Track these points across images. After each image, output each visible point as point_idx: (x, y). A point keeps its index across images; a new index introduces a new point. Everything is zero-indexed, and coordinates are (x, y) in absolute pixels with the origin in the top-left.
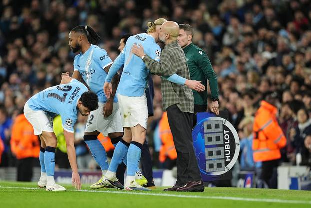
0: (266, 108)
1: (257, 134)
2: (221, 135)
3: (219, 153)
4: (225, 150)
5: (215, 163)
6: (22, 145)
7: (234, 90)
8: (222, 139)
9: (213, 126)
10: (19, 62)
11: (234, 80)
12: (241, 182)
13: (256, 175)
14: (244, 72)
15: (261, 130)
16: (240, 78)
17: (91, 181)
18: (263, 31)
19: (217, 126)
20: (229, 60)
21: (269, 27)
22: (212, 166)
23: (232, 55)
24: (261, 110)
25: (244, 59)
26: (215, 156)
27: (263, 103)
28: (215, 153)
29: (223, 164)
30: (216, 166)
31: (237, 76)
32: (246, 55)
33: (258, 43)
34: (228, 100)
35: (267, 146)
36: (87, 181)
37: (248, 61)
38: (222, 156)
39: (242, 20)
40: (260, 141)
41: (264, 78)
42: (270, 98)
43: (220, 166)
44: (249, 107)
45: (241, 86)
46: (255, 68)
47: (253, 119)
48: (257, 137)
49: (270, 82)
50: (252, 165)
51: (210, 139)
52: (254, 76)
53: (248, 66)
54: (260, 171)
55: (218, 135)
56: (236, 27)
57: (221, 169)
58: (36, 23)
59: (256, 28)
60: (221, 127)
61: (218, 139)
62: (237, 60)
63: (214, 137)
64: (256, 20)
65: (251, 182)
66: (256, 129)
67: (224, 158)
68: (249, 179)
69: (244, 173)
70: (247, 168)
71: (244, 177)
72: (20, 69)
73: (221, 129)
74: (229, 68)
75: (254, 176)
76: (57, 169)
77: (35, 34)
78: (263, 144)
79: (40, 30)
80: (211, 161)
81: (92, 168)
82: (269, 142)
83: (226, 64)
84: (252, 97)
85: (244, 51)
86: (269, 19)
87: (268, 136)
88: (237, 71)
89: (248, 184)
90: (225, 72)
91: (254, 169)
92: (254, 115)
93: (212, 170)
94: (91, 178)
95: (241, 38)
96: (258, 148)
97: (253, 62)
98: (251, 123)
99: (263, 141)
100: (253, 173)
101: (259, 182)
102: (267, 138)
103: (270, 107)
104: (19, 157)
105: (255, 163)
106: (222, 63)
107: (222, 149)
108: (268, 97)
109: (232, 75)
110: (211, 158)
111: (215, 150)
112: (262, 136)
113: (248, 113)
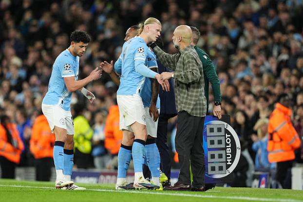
0: (280, 110)
1: (271, 135)
2: (223, 138)
3: (220, 156)
4: (226, 153)
5: (217, 166)
6: (40, 145)
7: (249, 92)
8: (223, 142)
9: (215, 130)
10: (39, 65)
11: (249, 83)
12: (256, 182)
13: (270, 175)
14: (260, 75)
15: (275, 132)
16: (255, 80)
17: (108, 180)
18: (277, 35)
19: (219, 130)
20: (244, 62)
21: (284, 31)
22: (213, 169)
23: (247, 58)
24: (276, 111)
25: (258, 62)
26: (217, 159)
27: (278, 105)
28: (216, 156)
29: (224, 167)
30: (217, 168)
31: (252, 78)
32: (261, 58)
33: (272, 47)
34: (244, 102)
35: (281, 147)
36: (104, 180)
37: (263, 64)
38: (223, 159)
39: (257, 24)
40: (275, 142)
41: (278, 81)
42: (284, 101)
43: (221, 168)
44: (264, 109)
45: (256, 89)
46: (269, 71)
47: (267, 121)
48: (271, 139)
49: (284, 85)
50: (266, 166)
51: (212, 142)
52: (269, 79)
53: (262, 69)
54: (274, 172)
55: (220, 138)
56: (251, 31)
57: (222, 172)
58: (55, 27)
59: (271, 32)
60: (223, 130)
61: (220, 142)
62: (251, 63)
63: (216, 140)
64: (270, 24)
65: (265, 182)
66: (270, 131)
67: (225, 161)
68: (263, 179)
69: (258, 173)
70: (261, 168)
71: (259, 177)
72: (39, 71)
73: (223, 133)
74: (244, 71)
75: (268, 177)
76: (75, 169)
77: (54, 37)
78: (278, 145)
79: (60, 34)
80: (213, 164)
81: (109, 168)
82: (283, 143)
83: (242, 67)
84: (267, 100)
85: (259, 54)
86: (284, 23)
87: (282, 137)
88: (252, 73)
89: (263, 184)
90: (240, 75)
91: (268, 170)
92: (268, 117)
93: (213, 172)
94: (108, 177)
95: (257, 41)
96: (273, 149)
97: (267, 65)
98: (265, 124)
99: (277, 142)
100: (267, 173)
101: (273, 182)
102: (281, 140)
103: (284, 109)
104: (37, 157)
105: (270, 164)
106: (237, 66)
107: (223, 152)
108: (282, 100)
109: (247, 77)
110: (213, 160)
111: (216, 153)
112: (276, 137)
113: (263, 115)
